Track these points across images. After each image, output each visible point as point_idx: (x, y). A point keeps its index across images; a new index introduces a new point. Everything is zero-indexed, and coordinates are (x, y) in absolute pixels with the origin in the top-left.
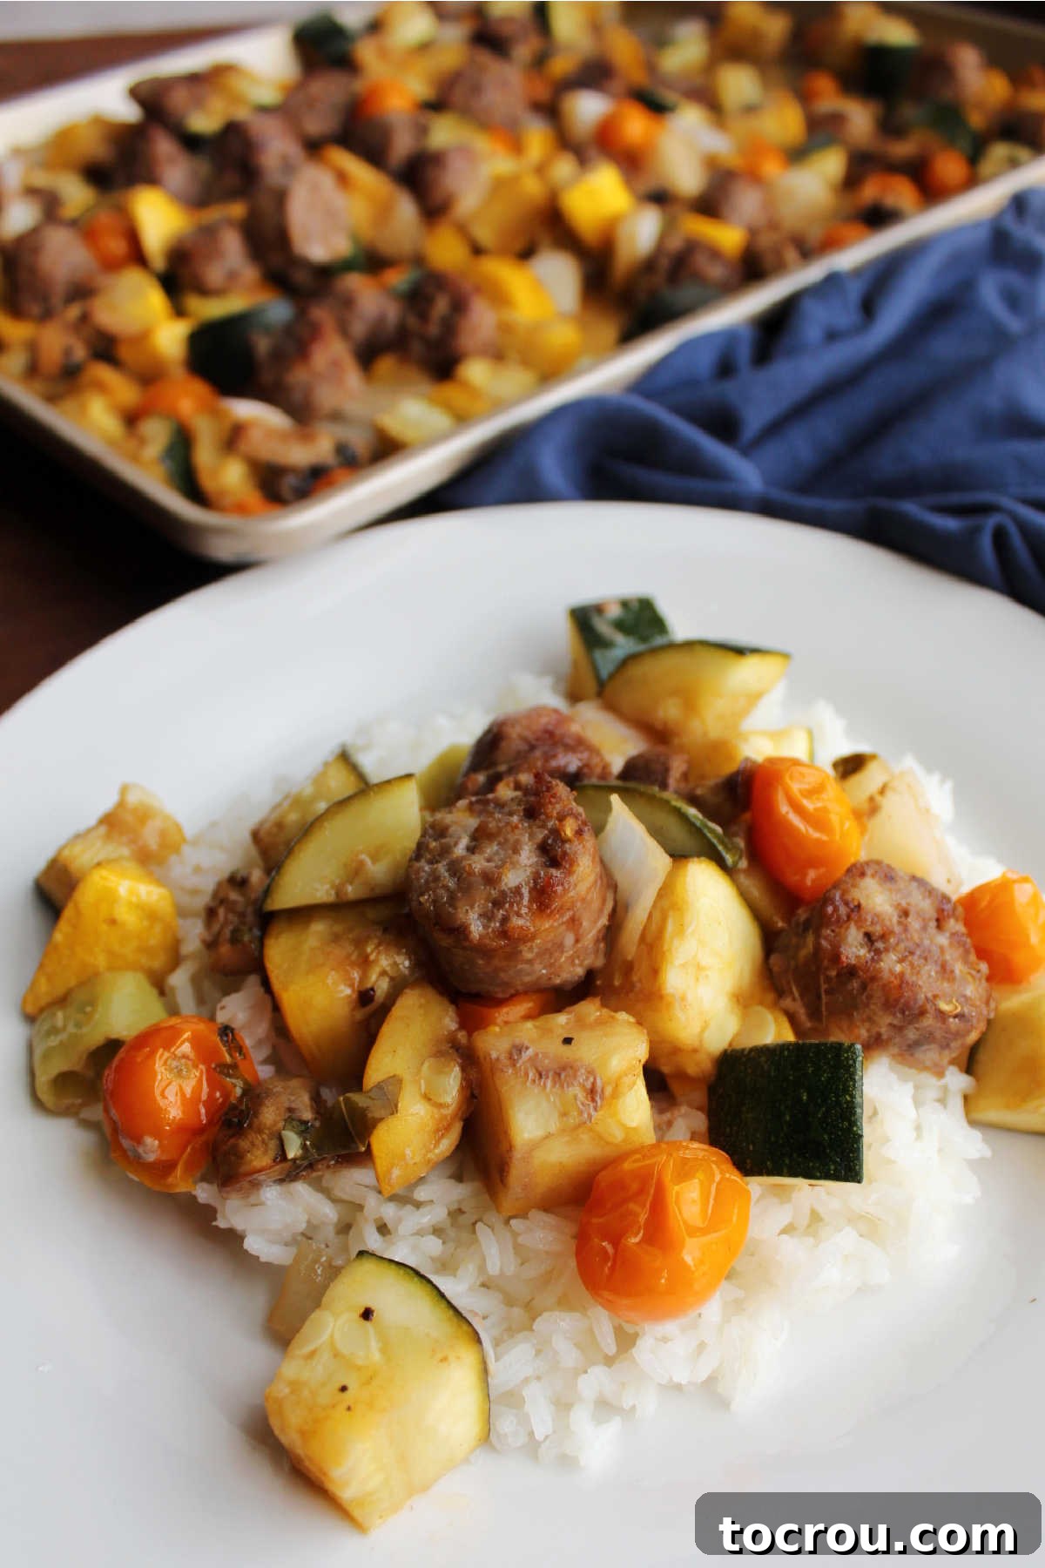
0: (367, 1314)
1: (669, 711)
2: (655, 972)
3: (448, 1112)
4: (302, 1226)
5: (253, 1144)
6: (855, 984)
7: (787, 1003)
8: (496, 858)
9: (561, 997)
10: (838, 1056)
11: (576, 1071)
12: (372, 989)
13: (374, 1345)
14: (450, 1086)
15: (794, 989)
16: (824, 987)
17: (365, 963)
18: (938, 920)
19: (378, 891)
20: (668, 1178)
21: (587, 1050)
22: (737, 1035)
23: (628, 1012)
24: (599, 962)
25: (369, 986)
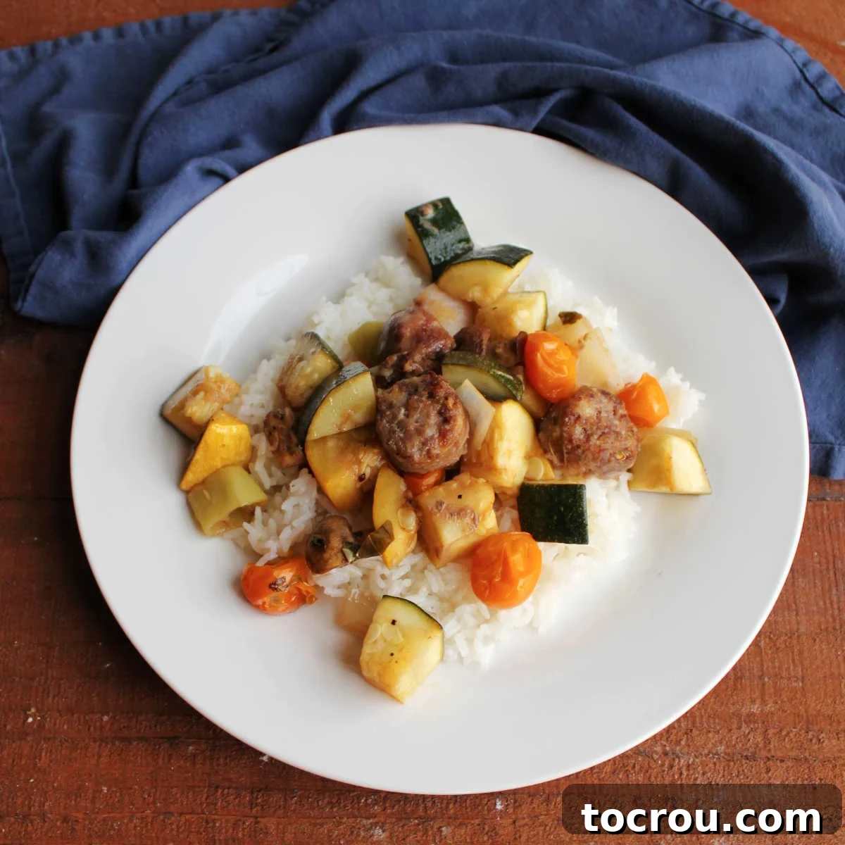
0: (394, 622)
1: (475, 294)
2: (491, 458)
3: (413, 532)
4: (347, 581)
5: (331, 555)
6: (580, 451)
7: (549, 456)
8: (419, 421)
9: (450, 473)
10: (576, 491)
11: (466, 511)
12: (364, 474)
13: (400, 635)
14: (412, 522)
15: (552, 451)
16: (565, 451)
17: (359, 463)
18: (614, 411)
19: (358, 426)
20: (509, 552)
21: (469, 500)
22: (527, 472)
23: (484, 478)
24: (465, 452)
25: (362, 473)
